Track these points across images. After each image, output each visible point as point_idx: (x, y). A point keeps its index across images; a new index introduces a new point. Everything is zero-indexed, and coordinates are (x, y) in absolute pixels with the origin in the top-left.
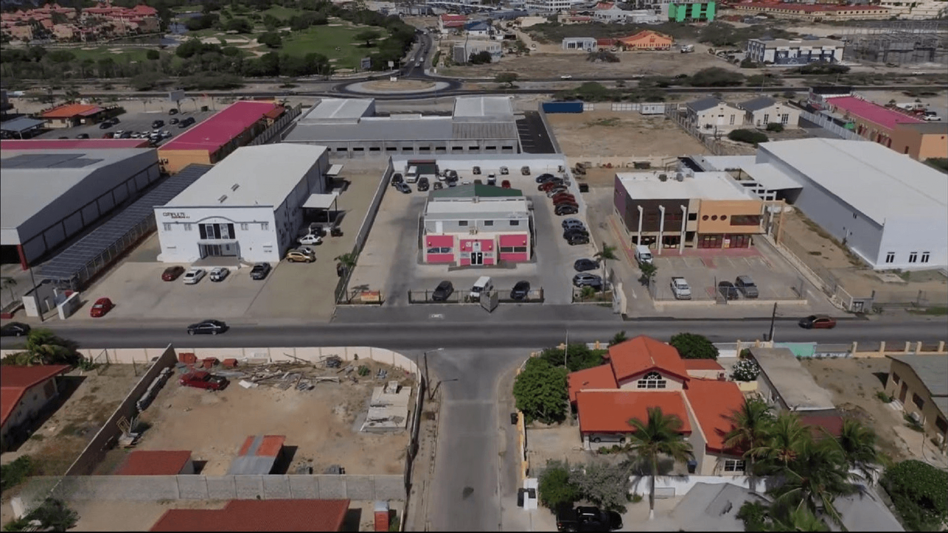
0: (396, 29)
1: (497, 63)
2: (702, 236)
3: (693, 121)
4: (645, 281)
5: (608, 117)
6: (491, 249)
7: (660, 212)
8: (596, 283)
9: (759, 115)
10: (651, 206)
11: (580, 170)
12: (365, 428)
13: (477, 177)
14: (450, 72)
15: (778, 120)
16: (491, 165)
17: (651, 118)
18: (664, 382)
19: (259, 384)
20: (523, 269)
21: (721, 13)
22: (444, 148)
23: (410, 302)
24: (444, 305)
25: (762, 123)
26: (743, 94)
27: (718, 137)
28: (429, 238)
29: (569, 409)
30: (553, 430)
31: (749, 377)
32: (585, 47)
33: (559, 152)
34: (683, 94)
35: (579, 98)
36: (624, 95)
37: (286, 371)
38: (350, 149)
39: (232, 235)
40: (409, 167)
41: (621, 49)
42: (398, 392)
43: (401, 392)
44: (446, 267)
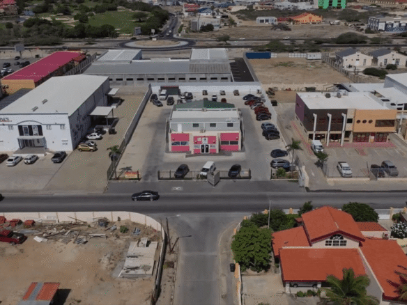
0: (157, 12)
1: (218, 31)
2: (356, 134)
3: (340, 63)
4: (319, 164)
5: (286, 61)
6: (215, 143)
7: (328, 118)
8: (286, 166)
9: (381, 59)
10: (322, 113)
11: (271, 92)
12: (122, 274)
13: (205, 97)
14: (189, 36)
15: (393, 63)
16: (214, 89)
17: (313, 62)
18: (345, 242)
19: (48, 239)
20: (236, 156)
21: (349, 4)
22: (184, 79)
23: (159, 179)
24: (182, 181)
25: (383, 64)
26: (368, 48)
27: (356, 73)
28: (173, 135)
29: (272, 260)
30: (262, 277)
31: (404, 235)
32: (270, 22)
33: (257, 81)
34: (332, 48)
35: (268, 50)
36: (296, 48)
37: (68, 229)
38: (125, 80)
39: (41, 133)
40: (161, 91)
41: (292, 23)
42: (147, 246)
43: (150, 245)
44: (184, 155)
